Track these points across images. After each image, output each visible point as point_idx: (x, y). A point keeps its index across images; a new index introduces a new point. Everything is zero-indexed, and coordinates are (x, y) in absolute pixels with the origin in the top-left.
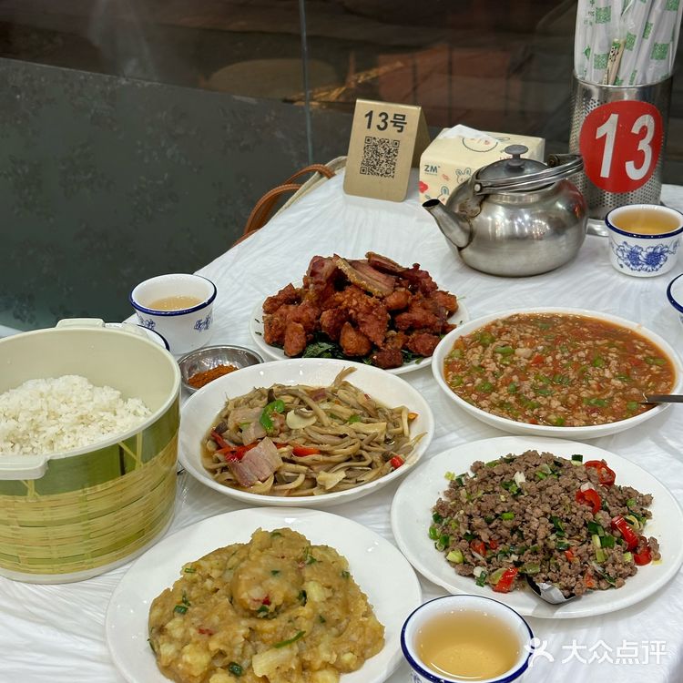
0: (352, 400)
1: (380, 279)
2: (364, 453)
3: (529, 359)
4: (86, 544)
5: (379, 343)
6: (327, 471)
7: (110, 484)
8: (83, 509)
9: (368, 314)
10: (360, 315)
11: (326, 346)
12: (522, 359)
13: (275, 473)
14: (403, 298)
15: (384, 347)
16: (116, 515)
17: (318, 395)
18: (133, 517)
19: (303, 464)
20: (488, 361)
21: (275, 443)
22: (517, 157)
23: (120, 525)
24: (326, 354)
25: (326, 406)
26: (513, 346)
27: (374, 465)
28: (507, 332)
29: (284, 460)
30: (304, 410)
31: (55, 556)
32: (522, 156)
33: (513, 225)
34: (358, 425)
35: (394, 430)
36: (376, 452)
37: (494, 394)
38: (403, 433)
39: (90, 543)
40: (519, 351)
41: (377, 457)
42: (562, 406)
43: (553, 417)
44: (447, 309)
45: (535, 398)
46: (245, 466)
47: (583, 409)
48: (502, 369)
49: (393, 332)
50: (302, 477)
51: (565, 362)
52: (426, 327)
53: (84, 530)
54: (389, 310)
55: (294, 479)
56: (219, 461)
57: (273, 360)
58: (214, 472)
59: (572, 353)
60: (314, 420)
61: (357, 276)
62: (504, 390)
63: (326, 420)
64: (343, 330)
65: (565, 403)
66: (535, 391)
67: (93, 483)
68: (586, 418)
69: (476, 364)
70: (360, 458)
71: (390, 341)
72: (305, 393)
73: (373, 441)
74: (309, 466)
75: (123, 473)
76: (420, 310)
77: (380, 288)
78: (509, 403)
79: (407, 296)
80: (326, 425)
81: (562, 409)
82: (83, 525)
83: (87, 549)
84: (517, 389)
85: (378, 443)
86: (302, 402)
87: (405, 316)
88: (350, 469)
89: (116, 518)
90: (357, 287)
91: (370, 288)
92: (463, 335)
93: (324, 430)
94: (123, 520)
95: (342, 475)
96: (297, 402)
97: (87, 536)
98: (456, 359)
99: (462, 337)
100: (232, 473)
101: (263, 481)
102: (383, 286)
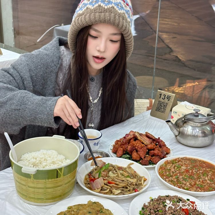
0: (130, 172)
1: (147, 140)
2: (128, 187)
3: (185, 170)
4: (44, 196)
5: (143, 158)
6: (116, 190)
7: (53, 180)
8: (45, 185)
9: (141, 149)
10: (139, 149)
11: (128, 156)
12: (183, 169)
13: (102, 187)
14: (153, 146)
15: (144, 159)
16: (54, 189)
17: (120, 168)
18: (59, 191)
19: (109, 186)
20: (172, 168)
21: (103, 179)
22: (197, 112)
23: (54, 192)
24: (127, 158)
25: (121, 172)
26: (181, 165)
27: (130, 190)
28: (181, 161)
29: (105, 184)
30: (115, 172)
31: (36, 197)
32: (198, 112)
33: (193, 132)
34: (128, 179)
35: (139, 182)
36: (132, 187)
37: (171, 178)
38: (141, 183)
39: (46, 196)
40: (182, 167)
41: (131, 189)
42: (189, 185)
43: (186, 187)
44: (166, 152)
45: (182, 181)
46: (94, 184)
47: (195, 187)
48: (176, 171)
49: (148, 155)
50: (108, 190)
51: (195, 173)
52: (158, 156)
53: (44, 192)
54: (148, 149)
55: (107, 190)
56: (88, 181)
57: (112, 157)
58: (86, 184)
59: (198, 171)
60: (116, 175)
61: (141, 138)
62: (174, 177)
63: (120, 176)
64: (133, 152)
65: (190, 184)
66: (183, 179)
67: (48, 179)
68: (195, 189)
69: (168, 168)
70: (127, 188)
71: (146, 158)
72: (116, 167)
73: (132, 184)
74: (111, 187)
75: (57, 178)
76: (157, 151)
77: (146, 142)
78: (174, 181)
79: (154, 146)
80: (120, 177)
81: (189, 186)
82: (44, 190)
83: (44, 197)
84: (178, 177)
85: (133, 185)
86: (115, 169)
87: (152, 151)
88: (123, 190)
89: (54, 190)
90: (140, 141)
91: (144, 142)
92: (168, 160)
93: (119, 178)
94: (56, 191)
95: (120, 191)
96: (113, 169)
97: (45, 194)
98: (164, 166)
99: (167, 160)
100: (90, 185)
101: (98, 189)
102: (148, 142)
